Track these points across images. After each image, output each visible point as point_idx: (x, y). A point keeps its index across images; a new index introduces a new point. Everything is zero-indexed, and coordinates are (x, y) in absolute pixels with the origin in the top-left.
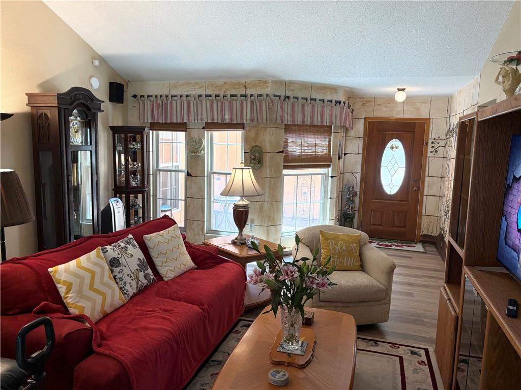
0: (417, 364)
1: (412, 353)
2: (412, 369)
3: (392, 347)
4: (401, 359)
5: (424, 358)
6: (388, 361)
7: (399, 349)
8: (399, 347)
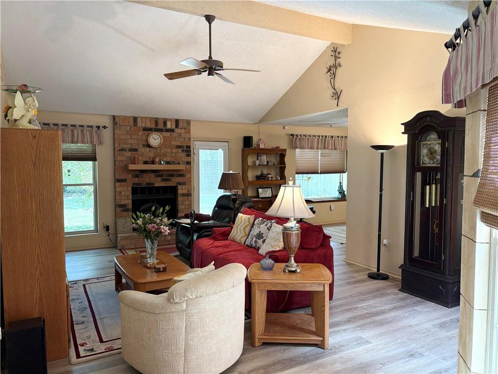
0: (88, 342)
1: (92, 350)
2: (92, 337)
3: (111, 347)
4: (101, 341)
5: (81, 349)
6: (111, 335)
7: (105, 348)
8: (106, 349)
